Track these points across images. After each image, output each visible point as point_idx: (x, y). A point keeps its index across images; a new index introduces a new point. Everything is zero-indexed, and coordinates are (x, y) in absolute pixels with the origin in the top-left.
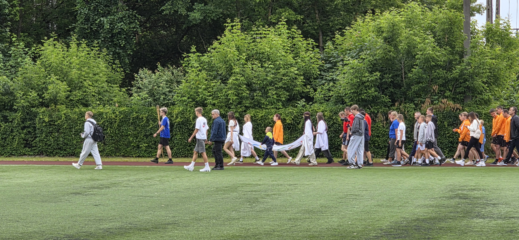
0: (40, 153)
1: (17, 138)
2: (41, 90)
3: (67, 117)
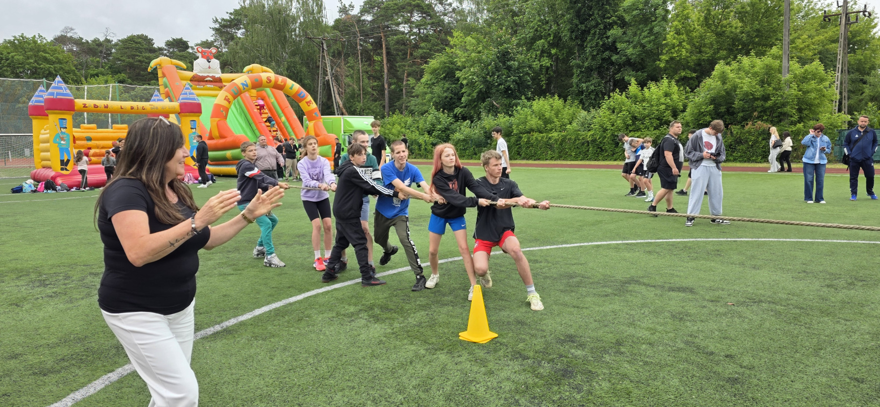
3: (536, 138)
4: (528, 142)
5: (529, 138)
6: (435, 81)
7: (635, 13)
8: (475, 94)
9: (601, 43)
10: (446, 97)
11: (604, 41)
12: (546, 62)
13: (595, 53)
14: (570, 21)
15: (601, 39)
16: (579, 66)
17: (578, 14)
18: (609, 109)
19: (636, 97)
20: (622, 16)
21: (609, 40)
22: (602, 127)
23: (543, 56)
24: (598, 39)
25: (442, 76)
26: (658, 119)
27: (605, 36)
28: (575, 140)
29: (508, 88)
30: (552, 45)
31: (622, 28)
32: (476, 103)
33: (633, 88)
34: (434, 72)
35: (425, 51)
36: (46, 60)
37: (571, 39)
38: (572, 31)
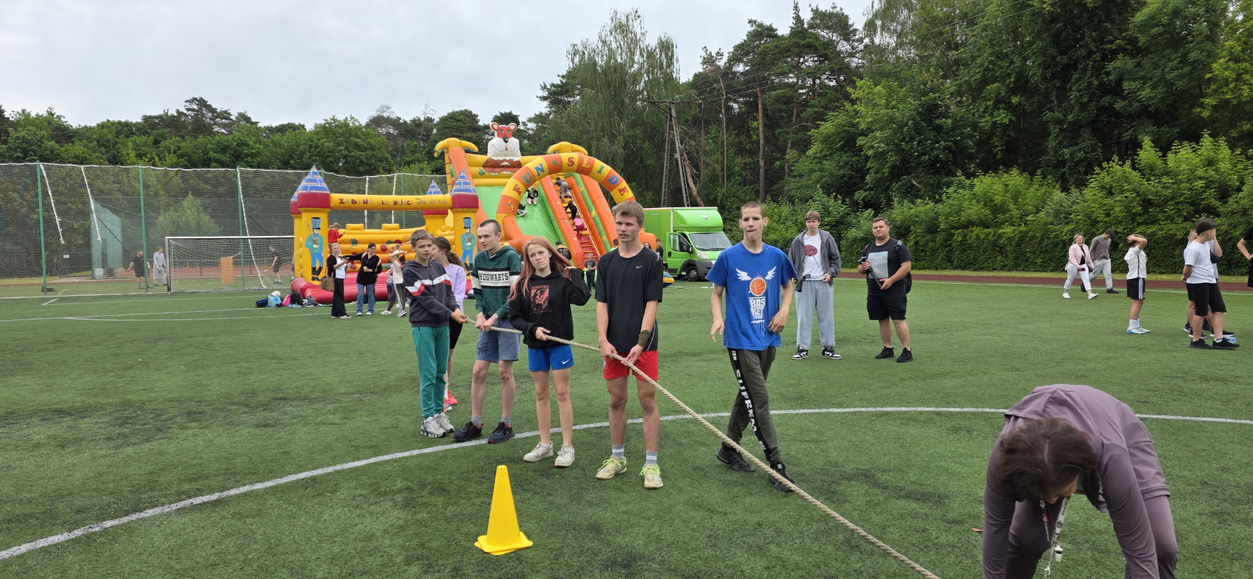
0: (957, 268)
1: (941, 255)
4: (963, 242)
5: (965, 236)
6: (828, 153)
7: (1154, 31)
8: (886, 170)
9: (1096, 83)
10: (844, 176)
11: (1102, 79)
12: (1003, 117)
13: (1085, 100)
14: (1043, 52)
15: (1097, 77)
16: (1058, 122)
17: (1056, 40)
18: (1102, 188)
19: (1152, 168)
20: (1136, 38)
21: (1111, 77)
22: (1090, 218)
23: (999, 109)
24: (1092, 76)
25: (839, 145)
26: (1192, 204)
27: (1103, 71)
28: (1042, 239)
29: (936, 159)
30: (1013, 91)
31: (1133, 56)
32: (888, 183)
33: (1148, 153)
34: (826, 140)
35: (816, 109)
36: (357, 146)
37: (1044, 78)
38: (1045, 66)
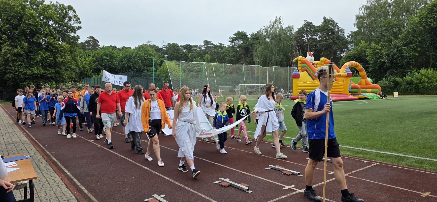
0: (420, 94)
1: (414, 91)
2: (420, 80)
4: (423, 87)
5: (423, 86)
12: (416, 54)
30: (418, 47)
38: (431, 41)
